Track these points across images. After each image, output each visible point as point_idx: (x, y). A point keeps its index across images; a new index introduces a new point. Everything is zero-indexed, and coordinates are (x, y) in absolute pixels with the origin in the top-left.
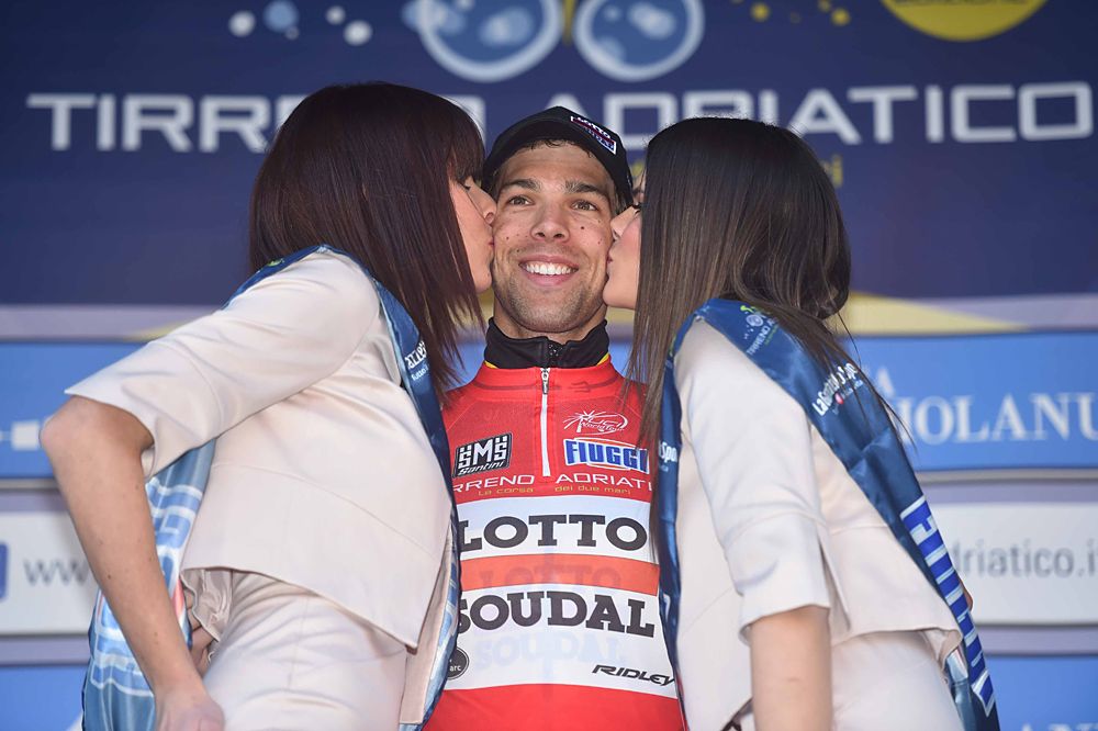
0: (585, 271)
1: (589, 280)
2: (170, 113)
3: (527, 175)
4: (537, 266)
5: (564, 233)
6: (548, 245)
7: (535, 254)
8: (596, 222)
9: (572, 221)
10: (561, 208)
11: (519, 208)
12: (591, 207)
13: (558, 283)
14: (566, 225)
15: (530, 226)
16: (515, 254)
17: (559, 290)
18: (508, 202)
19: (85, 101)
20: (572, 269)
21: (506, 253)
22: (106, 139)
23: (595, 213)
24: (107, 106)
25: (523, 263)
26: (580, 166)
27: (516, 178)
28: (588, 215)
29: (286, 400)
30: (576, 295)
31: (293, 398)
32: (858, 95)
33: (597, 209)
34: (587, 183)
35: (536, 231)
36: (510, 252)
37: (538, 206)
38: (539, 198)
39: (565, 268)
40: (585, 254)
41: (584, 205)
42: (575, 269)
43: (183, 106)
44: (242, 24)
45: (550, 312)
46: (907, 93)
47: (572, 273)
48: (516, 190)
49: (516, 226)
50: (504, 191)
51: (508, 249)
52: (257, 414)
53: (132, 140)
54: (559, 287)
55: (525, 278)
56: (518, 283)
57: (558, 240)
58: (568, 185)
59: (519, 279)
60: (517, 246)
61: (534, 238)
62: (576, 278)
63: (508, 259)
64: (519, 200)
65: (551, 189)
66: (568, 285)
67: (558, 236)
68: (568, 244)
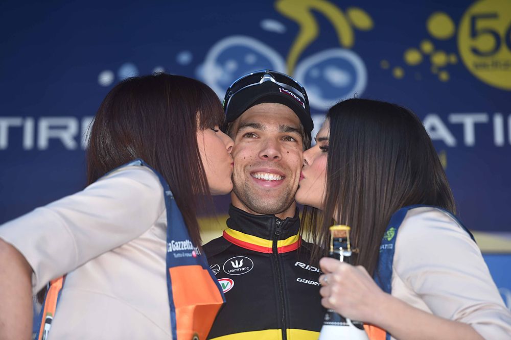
0: (289, 179)
1: (292, 184)
2: (65, 128)
3: (256, 121)
4: (262, 175)
5: (279, 155)
6: (271, 163)
7: (261, 167)
8: (294, 148)
9: (282, 148)
10: (277, 140)
11: (250, 140)
12: (292, 140)
13: (275, 186)
14: (279, 150)
15: (259, 150)
16: (248, 167)
17: (276, 190)
18: (244, 136)
19: (16, 122)
20: (282, 177)
21: (243, 166)
22: (28, 142)
23: (294, 143)
24: (29, 125)
25: (253, 173)
26: (287, 116)
27: (249, 122)
28: (291, 145)
29: (112, 251)
30: (285, 192)
31: (115, 250)
32: (455, 118)
33: (295, 141)
34: (291, 127)
35: (263, 154)
36: (245, 166)
37: (262, 138)
38: (263, 134)
39: (278, 176)
40: (289, 168)
41: (288, 138)
42: (283, 177)
43: (72, 124)
44: (106, 78)
45: (271, 203)
46: (482, 118)
47: (282, 180)
48: (250, 129)
49: (248, 150)
50: (241, 129)
51: (244, 164)
52: (95, 258)
53: (43, 143)
54: (276, 188)
55: (254, 182)
56: (250, 185)
57: (275, 160)
58: (282, 127)
59: (251, 183)
60: (249, 162)
61: (260, 158)
62: (284, 183)
63: (244, 171)
64: (250, 135)
65: (271, 130)
66: (281, 187)
67: (276, 157)
68: (280, 161)
